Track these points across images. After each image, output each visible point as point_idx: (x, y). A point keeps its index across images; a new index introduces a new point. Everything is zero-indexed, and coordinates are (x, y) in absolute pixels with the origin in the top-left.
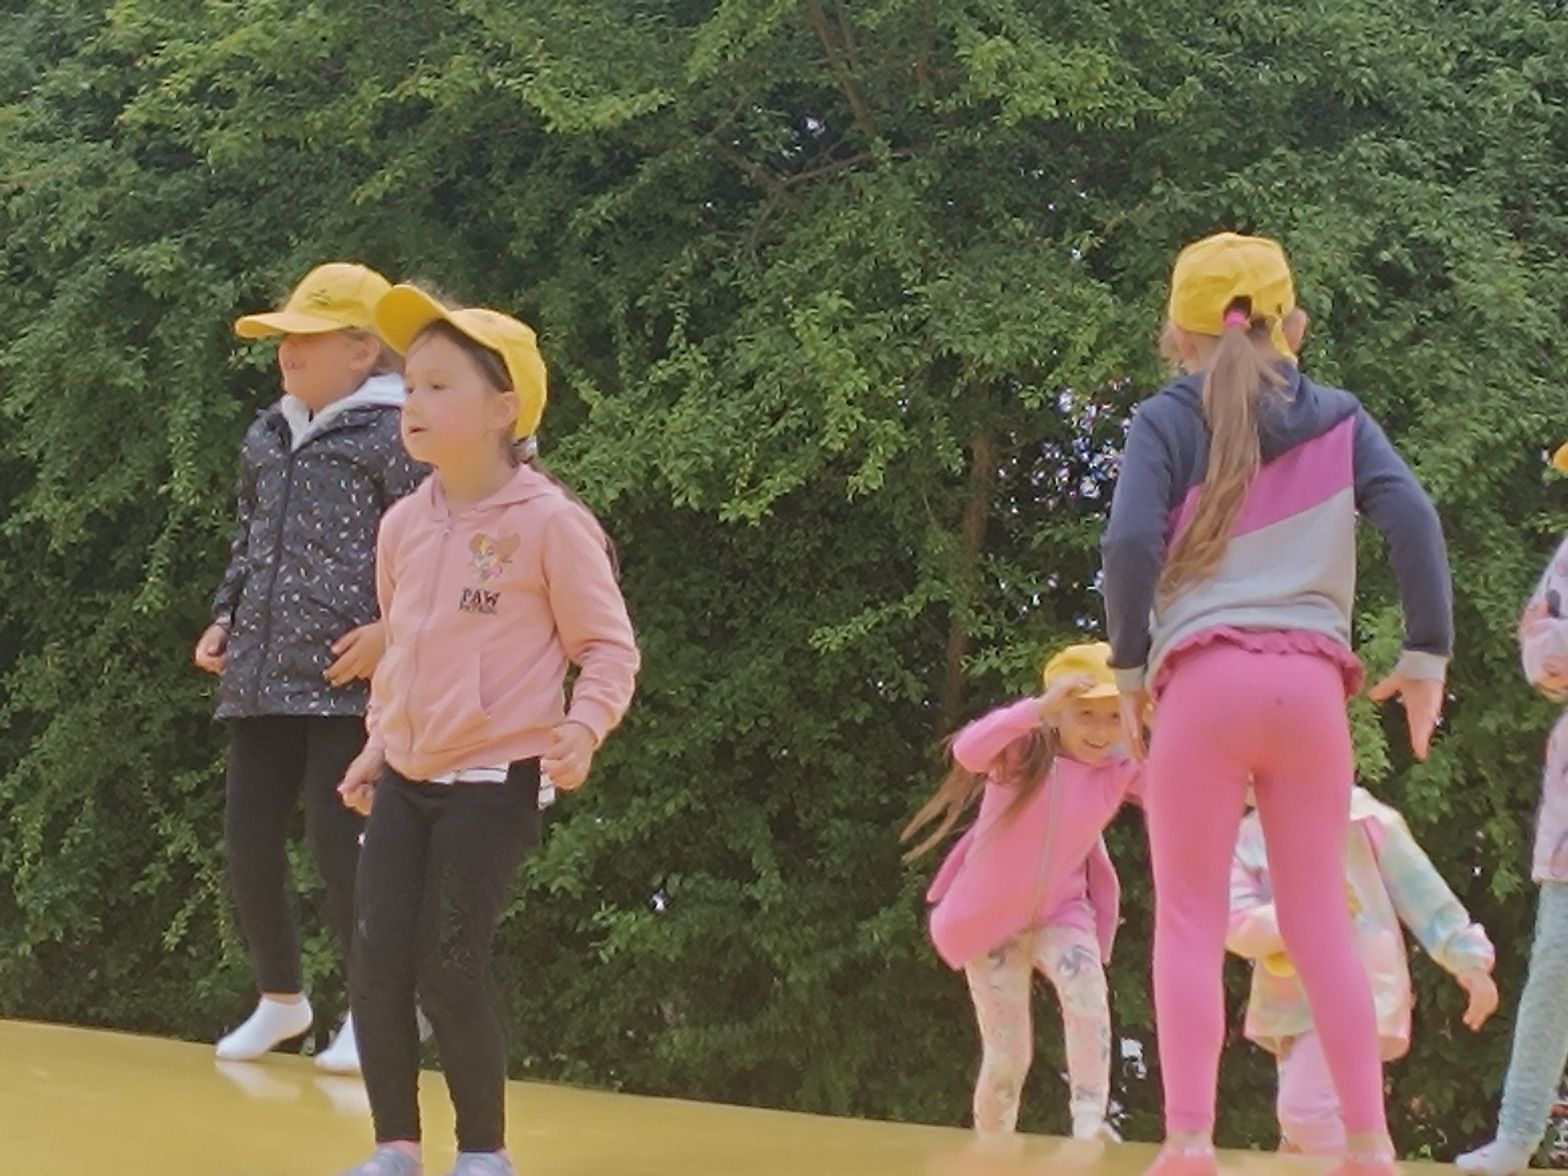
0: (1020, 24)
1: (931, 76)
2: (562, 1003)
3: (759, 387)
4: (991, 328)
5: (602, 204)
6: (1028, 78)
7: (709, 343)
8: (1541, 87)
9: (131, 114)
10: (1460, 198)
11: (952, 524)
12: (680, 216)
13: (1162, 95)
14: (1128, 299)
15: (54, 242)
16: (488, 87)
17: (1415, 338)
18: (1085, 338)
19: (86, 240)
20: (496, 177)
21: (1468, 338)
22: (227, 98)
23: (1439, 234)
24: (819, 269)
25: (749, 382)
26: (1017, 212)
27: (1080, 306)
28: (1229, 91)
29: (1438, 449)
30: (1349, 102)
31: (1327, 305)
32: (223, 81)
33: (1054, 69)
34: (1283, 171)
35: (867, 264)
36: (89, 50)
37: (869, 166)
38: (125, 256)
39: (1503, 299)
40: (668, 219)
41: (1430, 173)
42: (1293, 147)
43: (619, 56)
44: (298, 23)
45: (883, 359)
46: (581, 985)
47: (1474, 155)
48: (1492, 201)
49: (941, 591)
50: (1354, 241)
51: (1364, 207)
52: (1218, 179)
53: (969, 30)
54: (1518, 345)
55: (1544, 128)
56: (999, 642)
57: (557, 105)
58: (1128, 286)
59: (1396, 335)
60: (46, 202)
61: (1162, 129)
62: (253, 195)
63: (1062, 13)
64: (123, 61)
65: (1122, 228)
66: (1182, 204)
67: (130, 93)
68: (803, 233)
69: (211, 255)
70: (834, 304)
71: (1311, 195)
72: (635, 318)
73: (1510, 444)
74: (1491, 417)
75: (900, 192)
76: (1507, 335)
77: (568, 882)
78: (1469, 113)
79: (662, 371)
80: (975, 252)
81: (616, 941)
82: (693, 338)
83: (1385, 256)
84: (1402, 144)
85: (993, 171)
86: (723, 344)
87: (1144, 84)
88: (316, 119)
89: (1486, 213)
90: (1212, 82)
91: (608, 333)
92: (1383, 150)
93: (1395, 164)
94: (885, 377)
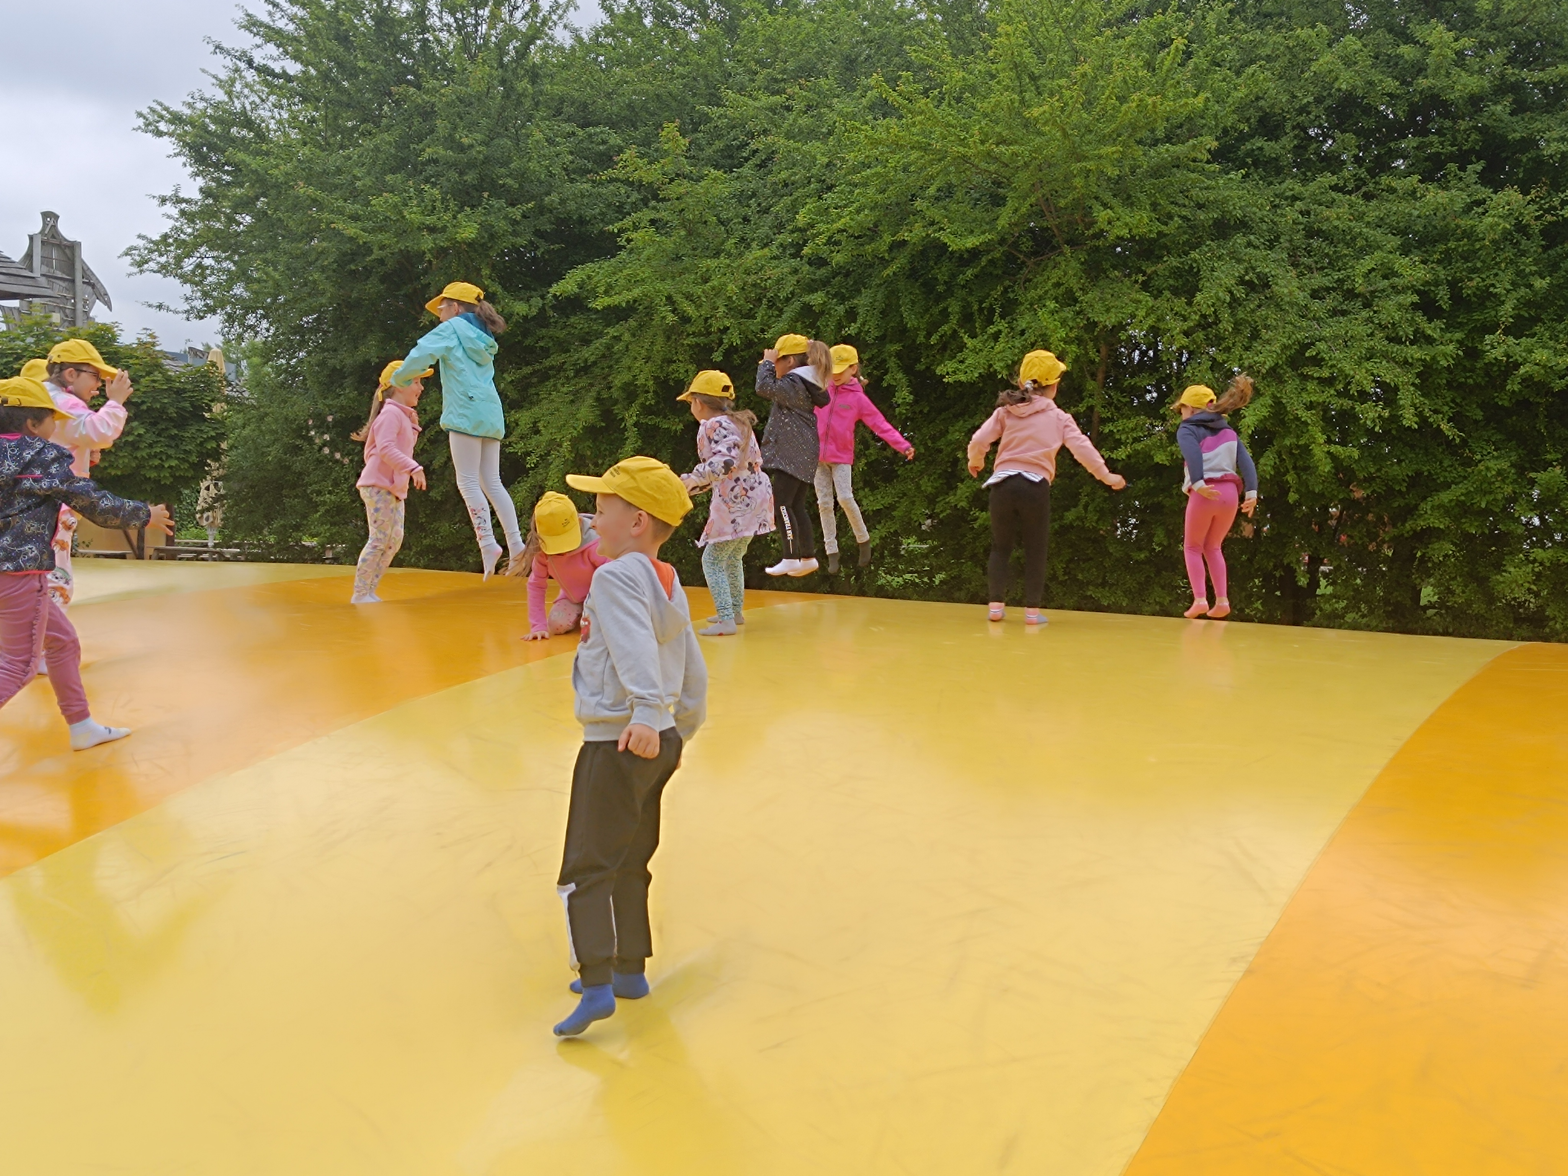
0: (1114, 202)
1: (1083, 221)
2: (963, 542)
3: (1026, 336)
4: (1108, 311)
5: (970, 273)
6: (1118, 223)
7: (1008, 319)
8: (1301, 213)
9: (806, 250)
10: (1273, 255)
13: (1166, 224)
14: (1156, 299)
15: (782, 295)
16: (928, 235)
17: (1259, 306)
18: (1141, 313)
19: (792, 293)
20: (931, 263)
21: (1277, 305)
22: (837, 243)
23: (1267, 270)
24: (1046, 292)
25: (1022, 333)
26: (1115, 267)
27: (1140, 302)
28: (1189, 220)
30: (1232, 223)
31: (1227, 298)
32: (837, 237)
33: (1128, 219)
34: (1210, 250)
35: (1062, 289)
36: (790, 228)
37: (1061, 253)
38: (807, 299)
39: (1290, 292)
41: (1262, 247)
42: (1212, 240)
43: (974, 221)
44: (862, 215)
45: (1070, 324)
46: (970, 536)
47: (1277, 238)
48: (1285, 256)
49: (1092, 402)
50: (1236, 274)
51: (1239, 261)
52: (1187, 254)
53: (1097, 207)
54: (1295, 308)
55: (1303, 227)
56: (1111, 420)
57: (953, 241)
58: (1155, 292)
59: (1252, 306)
60: (779, 281)
61: (1166, 235)
62: (847, 275)
63: (1129, 197)
64: (802, 230)
65: (1155, 272)
66: (1174, 264)
67: (805, 242)
68: (1040, 279)
69: (835, 296)
70: (1052, 305)
71: (1220, 258)
72: (982, 311)
73: (1294, 344)
74: (1287, 335)
75: (1073, 263)
76: (1291, 304)
78: (1276, 224)
79: (992, 329)
80: (1101, 283)
81: (979, 522)
82: (1002, 317)
83: (1247, 278)
84: (1252, 237)
85: (1106, 253)
86: (1013, 319)
87: (1158, 219)
88: (869, 248)
89: (1283, 260)
90: (1184, 218)
91: (972, 314)
92: (1245, 240)
93: (1249, 244)
94: (1071, 329)
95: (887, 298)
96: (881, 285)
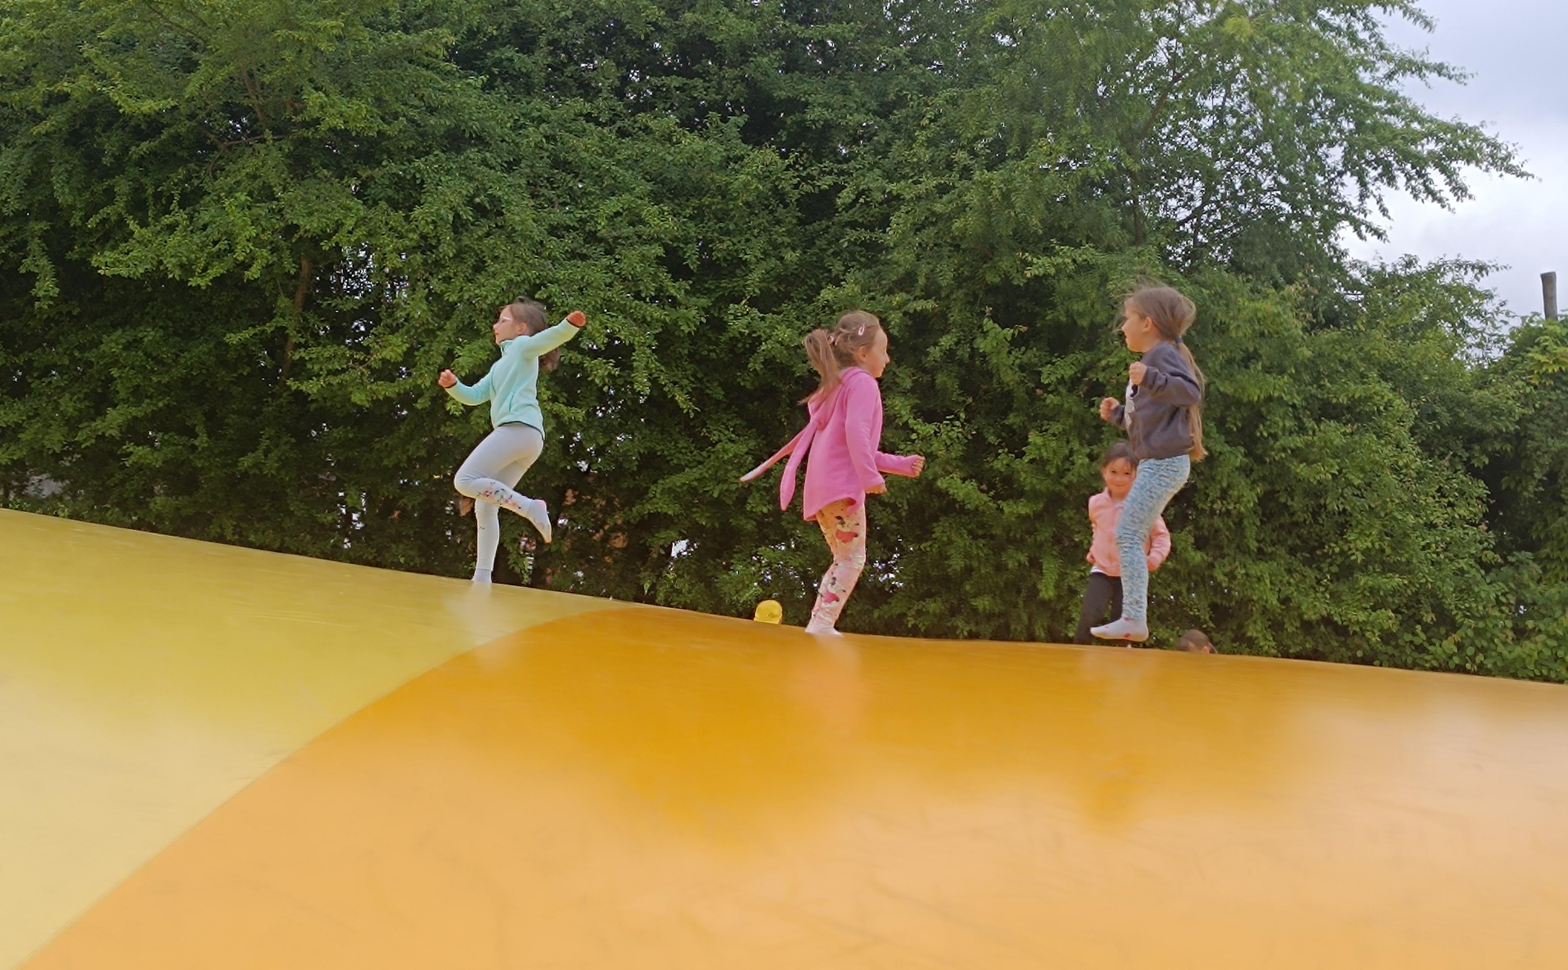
0: (331, 88)
1: (292, 106)
2: (110, 483)
3: (209, 230)
4: (311, 214)
5: (145, 146)
6: (332, 111)
7: (188, 209)
8: (547, 137)
10: (510, 179)
11: (291, 296)
12: (180, 154)
13: (389, 124)
14: (370, 208)
16: (94, 89)
17: (488, 235)
18: (350, 223)
20: (98, 129)
21: (509, 237)
23: (500, 193)
24: (238, 183)
25: (205, 227)
26: (325, 166)
27: (349, 209)
28: (419, 125)
29: (492, 281)
30: (467, 135)
31: (451, 218)
33: (344, 108)
34: (437, 161)
35: (258, 183)
37: (263, 141)
39: (523, 222)
40: (174, 155)
41: (499, 168)
42: (444, 152)
43: (155, 83)
44: (10, 52)
45: (263, 223)
46: (119, 476)
47: (517, 162)
48: (523, 182)
49: (282, 323)
50: (464, 192)
51: (471, 179)
52: (410, 161)
53: (309, 88)
54: (529, 242)
55: (547, 154)
56: (306, 346)
57: (125, 101)
58: (370, 202)
59: (480, 233)
61: (389, 138)
63: (349, 85)
65: (372, 178)
66: (394, 170)
68: (231, 167)
70: (243, 198)
71: (448, 172)
72: (157, 196)
73: (523, 282)
74: (515, 270)
75: (275, 153)
76: (525, 238)
77: (114, 432)
78: (517, 144)
79: (167, 220)
80: (306, 182)
81: (133, 458)
82: (182, 206)
83: (477, 200)
84: (488, 155)
85: (316, 149)
86: (195, 211)
87: (382, 118)
88: (16, 95)
89: (520, 186)
90: (412, 121)
91: (145, 201)
92: (480, 156)
93: (484, 162)
94: (264, 231)
95: (37, 164)
96: (28, 146)
